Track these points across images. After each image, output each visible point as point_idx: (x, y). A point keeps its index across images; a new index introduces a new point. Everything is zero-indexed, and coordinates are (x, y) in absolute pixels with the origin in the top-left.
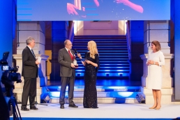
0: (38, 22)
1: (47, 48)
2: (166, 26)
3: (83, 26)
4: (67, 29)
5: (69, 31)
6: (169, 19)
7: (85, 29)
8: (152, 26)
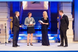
0: (7, 2)
1: (11, 16)
2: (70, 4)
3: (27, 6)
4: (20, 6)
5: (21, 8)
6: (72, 1)
7: (28, 7)
8: (63, 4)
